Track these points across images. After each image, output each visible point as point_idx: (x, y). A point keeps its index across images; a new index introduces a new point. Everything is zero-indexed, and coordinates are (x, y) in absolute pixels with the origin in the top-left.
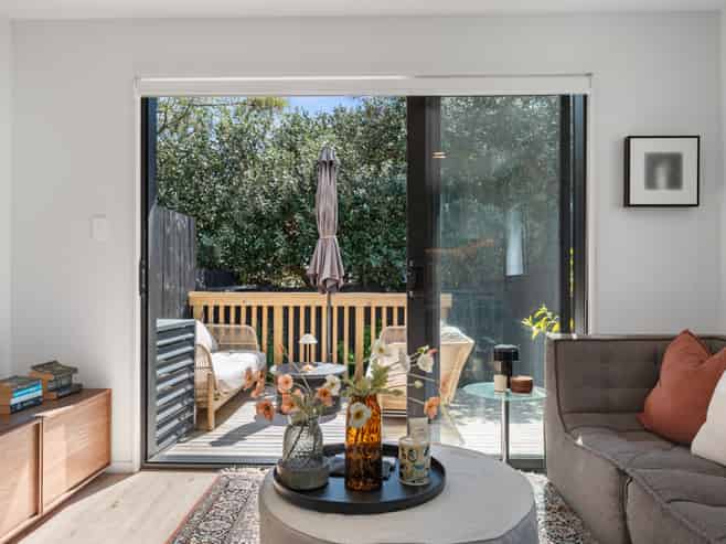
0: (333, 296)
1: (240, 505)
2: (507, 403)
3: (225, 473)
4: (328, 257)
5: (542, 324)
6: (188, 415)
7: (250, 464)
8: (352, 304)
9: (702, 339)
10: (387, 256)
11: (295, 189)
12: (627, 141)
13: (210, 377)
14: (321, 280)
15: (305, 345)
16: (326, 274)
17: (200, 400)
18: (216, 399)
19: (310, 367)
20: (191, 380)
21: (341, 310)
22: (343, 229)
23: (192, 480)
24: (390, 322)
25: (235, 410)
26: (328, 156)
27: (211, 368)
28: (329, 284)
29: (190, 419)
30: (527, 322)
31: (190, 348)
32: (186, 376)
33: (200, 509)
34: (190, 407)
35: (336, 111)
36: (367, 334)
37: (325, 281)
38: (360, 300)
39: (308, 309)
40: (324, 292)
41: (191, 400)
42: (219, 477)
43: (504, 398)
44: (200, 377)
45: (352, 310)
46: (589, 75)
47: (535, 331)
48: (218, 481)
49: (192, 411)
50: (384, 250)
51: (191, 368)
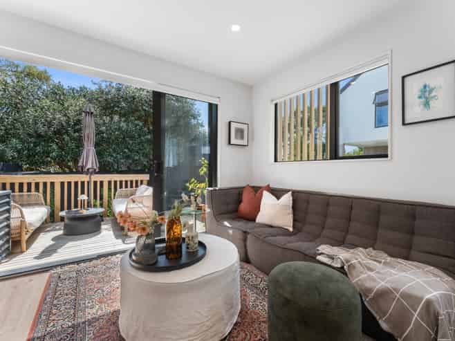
0: (92, 177)
1: (75, 285)
2: (195, 215)
3: (53, 272)
4: (89, 157)
5: (192, 185)
6: (6, 246)
7: (70, 263)
8: (101, 180)
9: (253, 187)
10: (116, 157)
11: (63, 122)
12: (230, 123)
13: (23, 222)
14: (87, 168)
15: (81, 200)
16: (89, 166)
17: (13, 236)
18: (26, 234)
19: (85, 211)
20: (8, 226)
21: (95, 183)
22: (97, 145)
23: (31, 280)
24: (121, 187)
25: (36, 239)
26: (90, 110)
27: (23, 216)
28: (90, 171)
29: (8, 249)
30: (188, 184)
31: (8, 207)
32: (5, 223)
33: (49, 295)
34: (7, 242)
35: (81, 88)
36: (110, 197)
37: (88, 169)
38: (106, 178)
39: (76, 183)
40: (87, 174)
41: (8, 237)
42: (51, 275)
43: (194, 213)
44: (14, 223)
45: (102, 183)
46: (219, 98)
47: (190, 187)
48: (51, 277)
49: (9, 243)
50: (114, 155)
51: (8, 219)
